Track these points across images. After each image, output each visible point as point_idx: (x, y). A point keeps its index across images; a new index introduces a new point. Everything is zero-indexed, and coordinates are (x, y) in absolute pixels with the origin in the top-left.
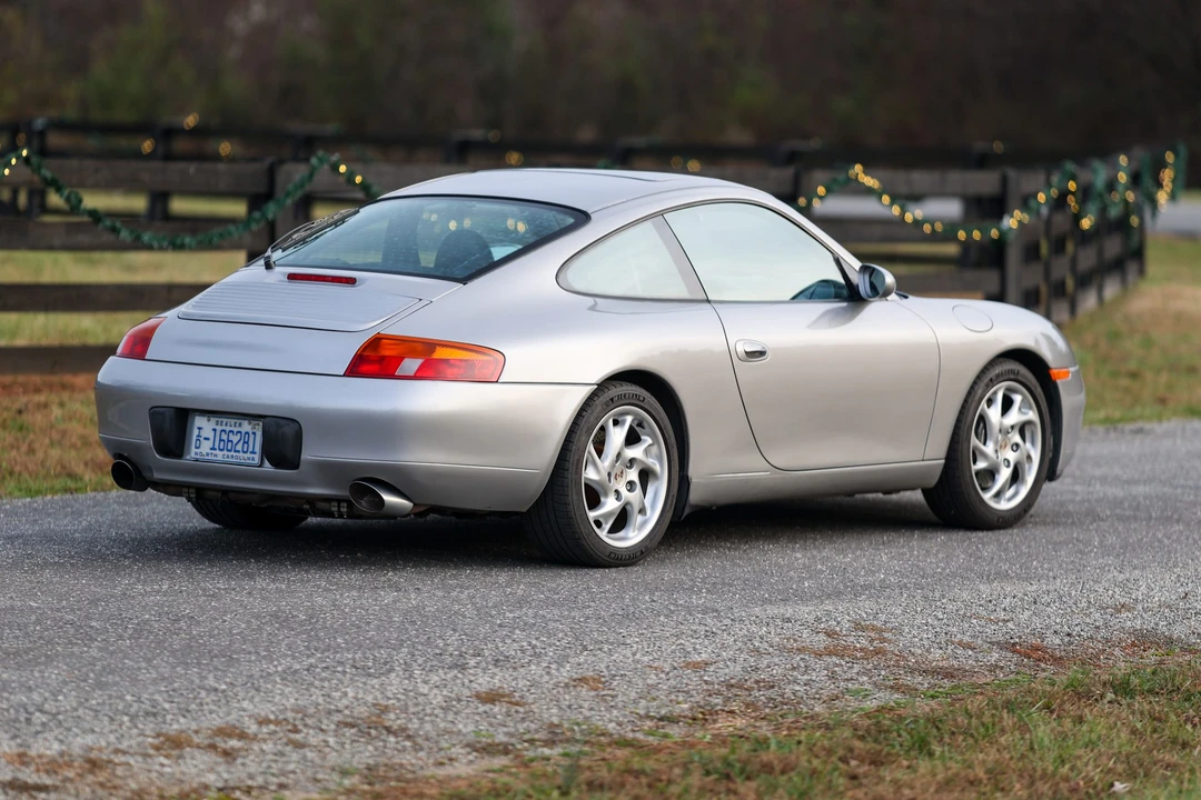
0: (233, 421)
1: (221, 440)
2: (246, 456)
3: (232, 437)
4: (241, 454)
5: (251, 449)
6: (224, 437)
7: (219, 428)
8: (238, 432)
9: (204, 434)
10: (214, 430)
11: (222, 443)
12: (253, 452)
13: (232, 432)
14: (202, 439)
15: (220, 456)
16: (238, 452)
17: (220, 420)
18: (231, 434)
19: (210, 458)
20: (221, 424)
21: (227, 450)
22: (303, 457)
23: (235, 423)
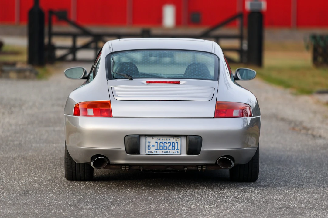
0: (165, 139)
1: (160, 146)
2: (174, 151)
4: (171, 151)
5: (176, 148)
6: (162, 144)
7: (159, 142)
8: (168, 142)
9: (151, 144)
10: (157, 142)
12: (177, 149)
14: (151, 146)
15: (161, 152)
16: (170, 150)
17: (159, 138)
18: (165, 143)
19: (156, 153)
20: (160, 140)
21: (164, 150)
22: (202, 150)
23: (167, 139)
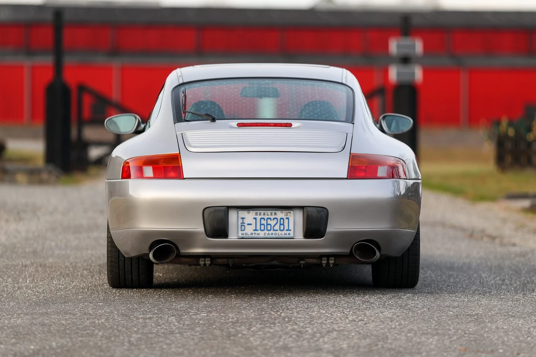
0: (269, 212)
1: (261, 224)
2: (283, 232)
3: (269, 222)
4: (279, 232)
5: (286, 228)
6: (263, 222)
7: (258, 217)
8: (274, 219)
9: (246, 221)
10: (255, 218)
11: (263, 226)
12: (288, 230)
13: (270, 218)
14: (246, 225)
15: (262, 234)
16: (277, 230)
17: (258, 212)
18: (269, 220)
19: (254, 236)
20: (260, 215)
21: (268, 230)
22: (328, 230)
23: (271, 213)
